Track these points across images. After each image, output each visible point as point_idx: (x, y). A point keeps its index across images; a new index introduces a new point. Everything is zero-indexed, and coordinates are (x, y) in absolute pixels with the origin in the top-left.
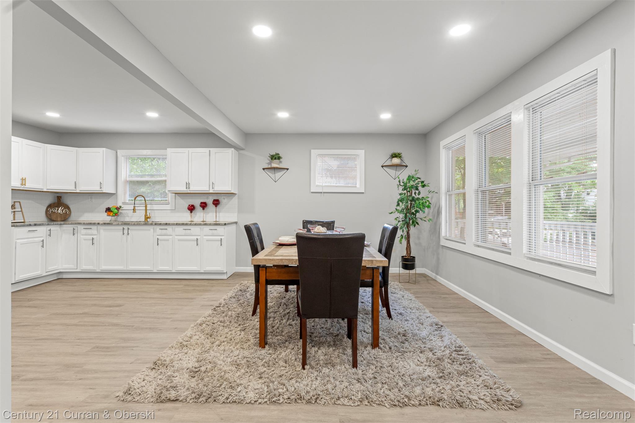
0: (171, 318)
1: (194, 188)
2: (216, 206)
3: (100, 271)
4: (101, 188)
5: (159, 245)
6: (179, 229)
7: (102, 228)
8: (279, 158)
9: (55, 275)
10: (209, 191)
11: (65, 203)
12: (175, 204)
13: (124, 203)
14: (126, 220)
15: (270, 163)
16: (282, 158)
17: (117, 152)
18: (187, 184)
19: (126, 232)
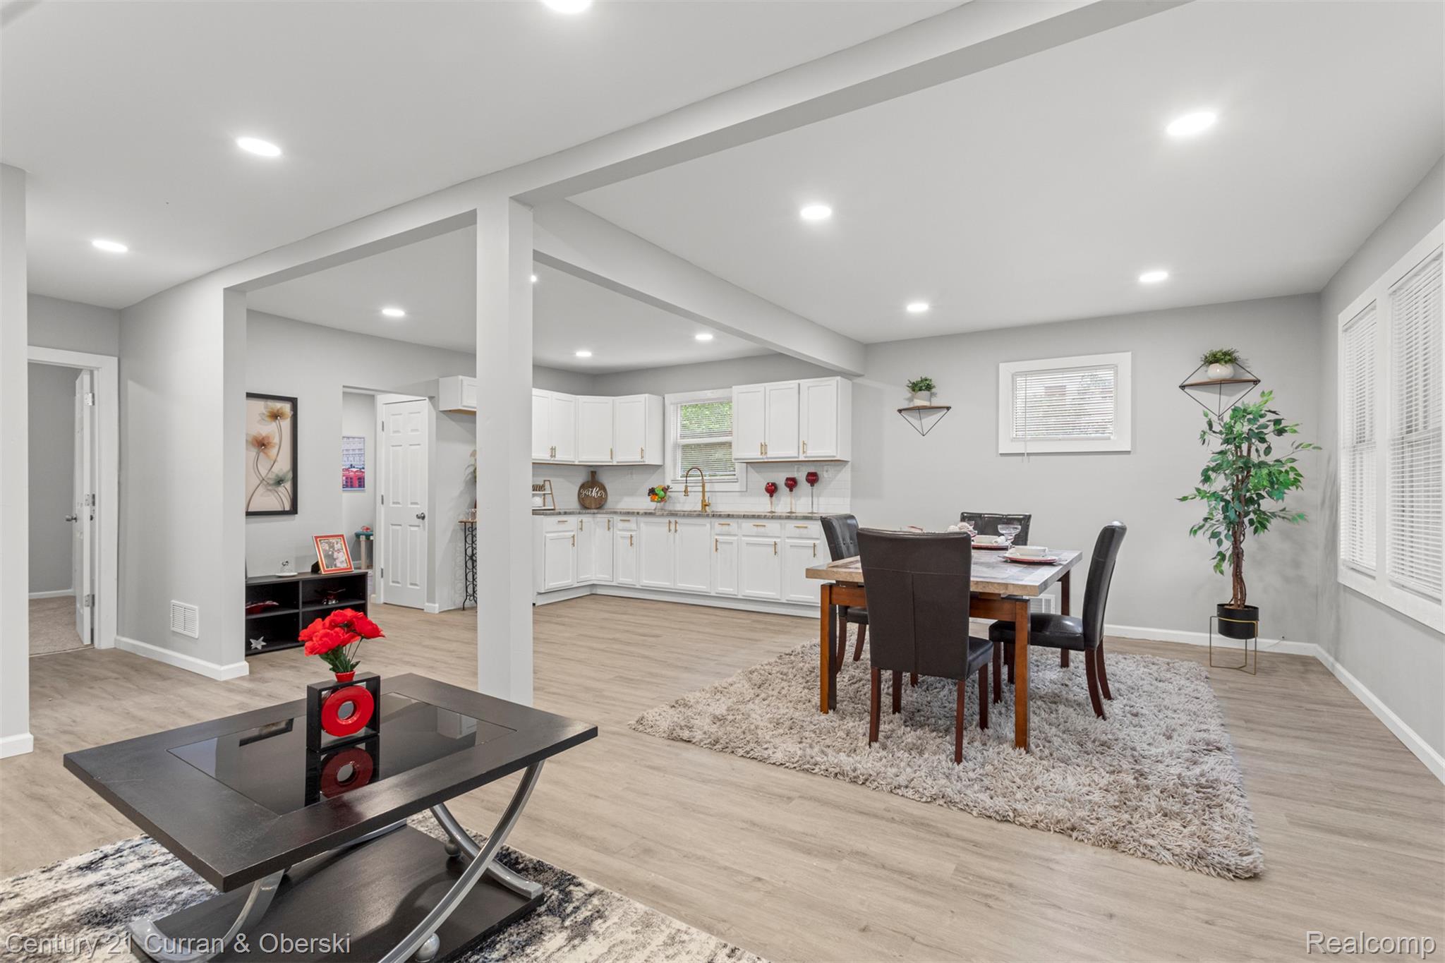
0: (715, 660)
1: (774, 453)
2: (812, 485)
3: (640, 587)
4: (642, 457)
5: (718, 551)
6: (748, 525)
7: (642, 519)
8: (929, 387)
9: (588, 589)
10: (798, 457)
11: (601, 481)
12: (747, 481)
13: (674, 481)
14: (677, 509)
15: (911, 400)
16: (934, 387)
17: (664, 398)
18: (762, 445)
19: (673, 527)
